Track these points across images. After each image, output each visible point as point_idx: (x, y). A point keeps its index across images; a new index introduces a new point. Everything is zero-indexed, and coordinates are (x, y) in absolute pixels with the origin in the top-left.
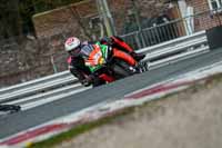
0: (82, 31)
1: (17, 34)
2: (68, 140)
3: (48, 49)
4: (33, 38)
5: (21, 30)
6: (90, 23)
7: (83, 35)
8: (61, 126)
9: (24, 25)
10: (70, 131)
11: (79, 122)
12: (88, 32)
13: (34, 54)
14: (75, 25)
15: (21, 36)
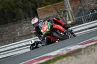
0: (59, 15)
5: (32, 15)
10: (54, 59)
11: (58, 55)
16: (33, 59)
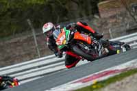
0: (128, 13)
1: (88, 15)
2: (119, 81)
3: (107, 24)
4: (98, 17)
5: (90, 12)
6: (134, 9)
7: (129, 16)
8: (114, 72)
9: (92, 9)
10: (121, 74)
12: (133, 14)
13: (98, 27)
14: (123, 10)
15: (91, 16)
16: (90, 75)
